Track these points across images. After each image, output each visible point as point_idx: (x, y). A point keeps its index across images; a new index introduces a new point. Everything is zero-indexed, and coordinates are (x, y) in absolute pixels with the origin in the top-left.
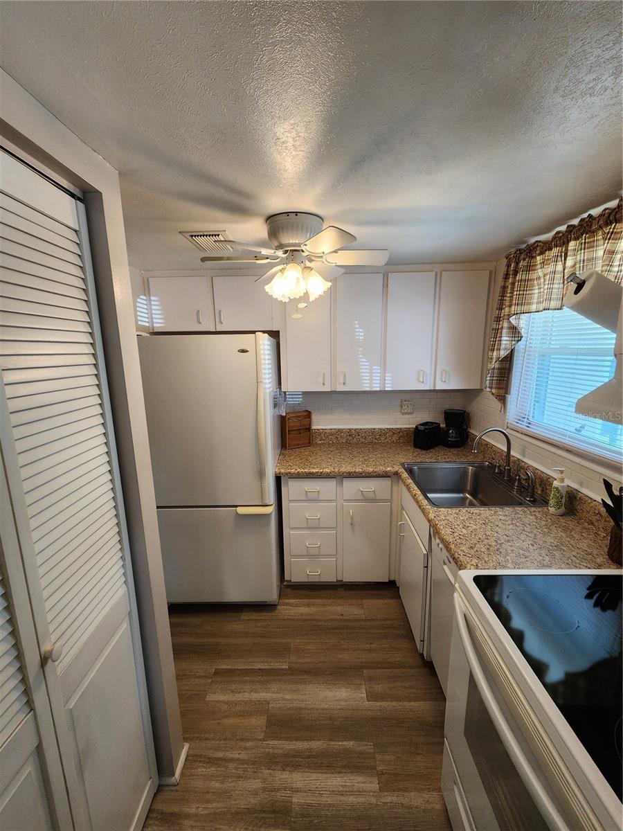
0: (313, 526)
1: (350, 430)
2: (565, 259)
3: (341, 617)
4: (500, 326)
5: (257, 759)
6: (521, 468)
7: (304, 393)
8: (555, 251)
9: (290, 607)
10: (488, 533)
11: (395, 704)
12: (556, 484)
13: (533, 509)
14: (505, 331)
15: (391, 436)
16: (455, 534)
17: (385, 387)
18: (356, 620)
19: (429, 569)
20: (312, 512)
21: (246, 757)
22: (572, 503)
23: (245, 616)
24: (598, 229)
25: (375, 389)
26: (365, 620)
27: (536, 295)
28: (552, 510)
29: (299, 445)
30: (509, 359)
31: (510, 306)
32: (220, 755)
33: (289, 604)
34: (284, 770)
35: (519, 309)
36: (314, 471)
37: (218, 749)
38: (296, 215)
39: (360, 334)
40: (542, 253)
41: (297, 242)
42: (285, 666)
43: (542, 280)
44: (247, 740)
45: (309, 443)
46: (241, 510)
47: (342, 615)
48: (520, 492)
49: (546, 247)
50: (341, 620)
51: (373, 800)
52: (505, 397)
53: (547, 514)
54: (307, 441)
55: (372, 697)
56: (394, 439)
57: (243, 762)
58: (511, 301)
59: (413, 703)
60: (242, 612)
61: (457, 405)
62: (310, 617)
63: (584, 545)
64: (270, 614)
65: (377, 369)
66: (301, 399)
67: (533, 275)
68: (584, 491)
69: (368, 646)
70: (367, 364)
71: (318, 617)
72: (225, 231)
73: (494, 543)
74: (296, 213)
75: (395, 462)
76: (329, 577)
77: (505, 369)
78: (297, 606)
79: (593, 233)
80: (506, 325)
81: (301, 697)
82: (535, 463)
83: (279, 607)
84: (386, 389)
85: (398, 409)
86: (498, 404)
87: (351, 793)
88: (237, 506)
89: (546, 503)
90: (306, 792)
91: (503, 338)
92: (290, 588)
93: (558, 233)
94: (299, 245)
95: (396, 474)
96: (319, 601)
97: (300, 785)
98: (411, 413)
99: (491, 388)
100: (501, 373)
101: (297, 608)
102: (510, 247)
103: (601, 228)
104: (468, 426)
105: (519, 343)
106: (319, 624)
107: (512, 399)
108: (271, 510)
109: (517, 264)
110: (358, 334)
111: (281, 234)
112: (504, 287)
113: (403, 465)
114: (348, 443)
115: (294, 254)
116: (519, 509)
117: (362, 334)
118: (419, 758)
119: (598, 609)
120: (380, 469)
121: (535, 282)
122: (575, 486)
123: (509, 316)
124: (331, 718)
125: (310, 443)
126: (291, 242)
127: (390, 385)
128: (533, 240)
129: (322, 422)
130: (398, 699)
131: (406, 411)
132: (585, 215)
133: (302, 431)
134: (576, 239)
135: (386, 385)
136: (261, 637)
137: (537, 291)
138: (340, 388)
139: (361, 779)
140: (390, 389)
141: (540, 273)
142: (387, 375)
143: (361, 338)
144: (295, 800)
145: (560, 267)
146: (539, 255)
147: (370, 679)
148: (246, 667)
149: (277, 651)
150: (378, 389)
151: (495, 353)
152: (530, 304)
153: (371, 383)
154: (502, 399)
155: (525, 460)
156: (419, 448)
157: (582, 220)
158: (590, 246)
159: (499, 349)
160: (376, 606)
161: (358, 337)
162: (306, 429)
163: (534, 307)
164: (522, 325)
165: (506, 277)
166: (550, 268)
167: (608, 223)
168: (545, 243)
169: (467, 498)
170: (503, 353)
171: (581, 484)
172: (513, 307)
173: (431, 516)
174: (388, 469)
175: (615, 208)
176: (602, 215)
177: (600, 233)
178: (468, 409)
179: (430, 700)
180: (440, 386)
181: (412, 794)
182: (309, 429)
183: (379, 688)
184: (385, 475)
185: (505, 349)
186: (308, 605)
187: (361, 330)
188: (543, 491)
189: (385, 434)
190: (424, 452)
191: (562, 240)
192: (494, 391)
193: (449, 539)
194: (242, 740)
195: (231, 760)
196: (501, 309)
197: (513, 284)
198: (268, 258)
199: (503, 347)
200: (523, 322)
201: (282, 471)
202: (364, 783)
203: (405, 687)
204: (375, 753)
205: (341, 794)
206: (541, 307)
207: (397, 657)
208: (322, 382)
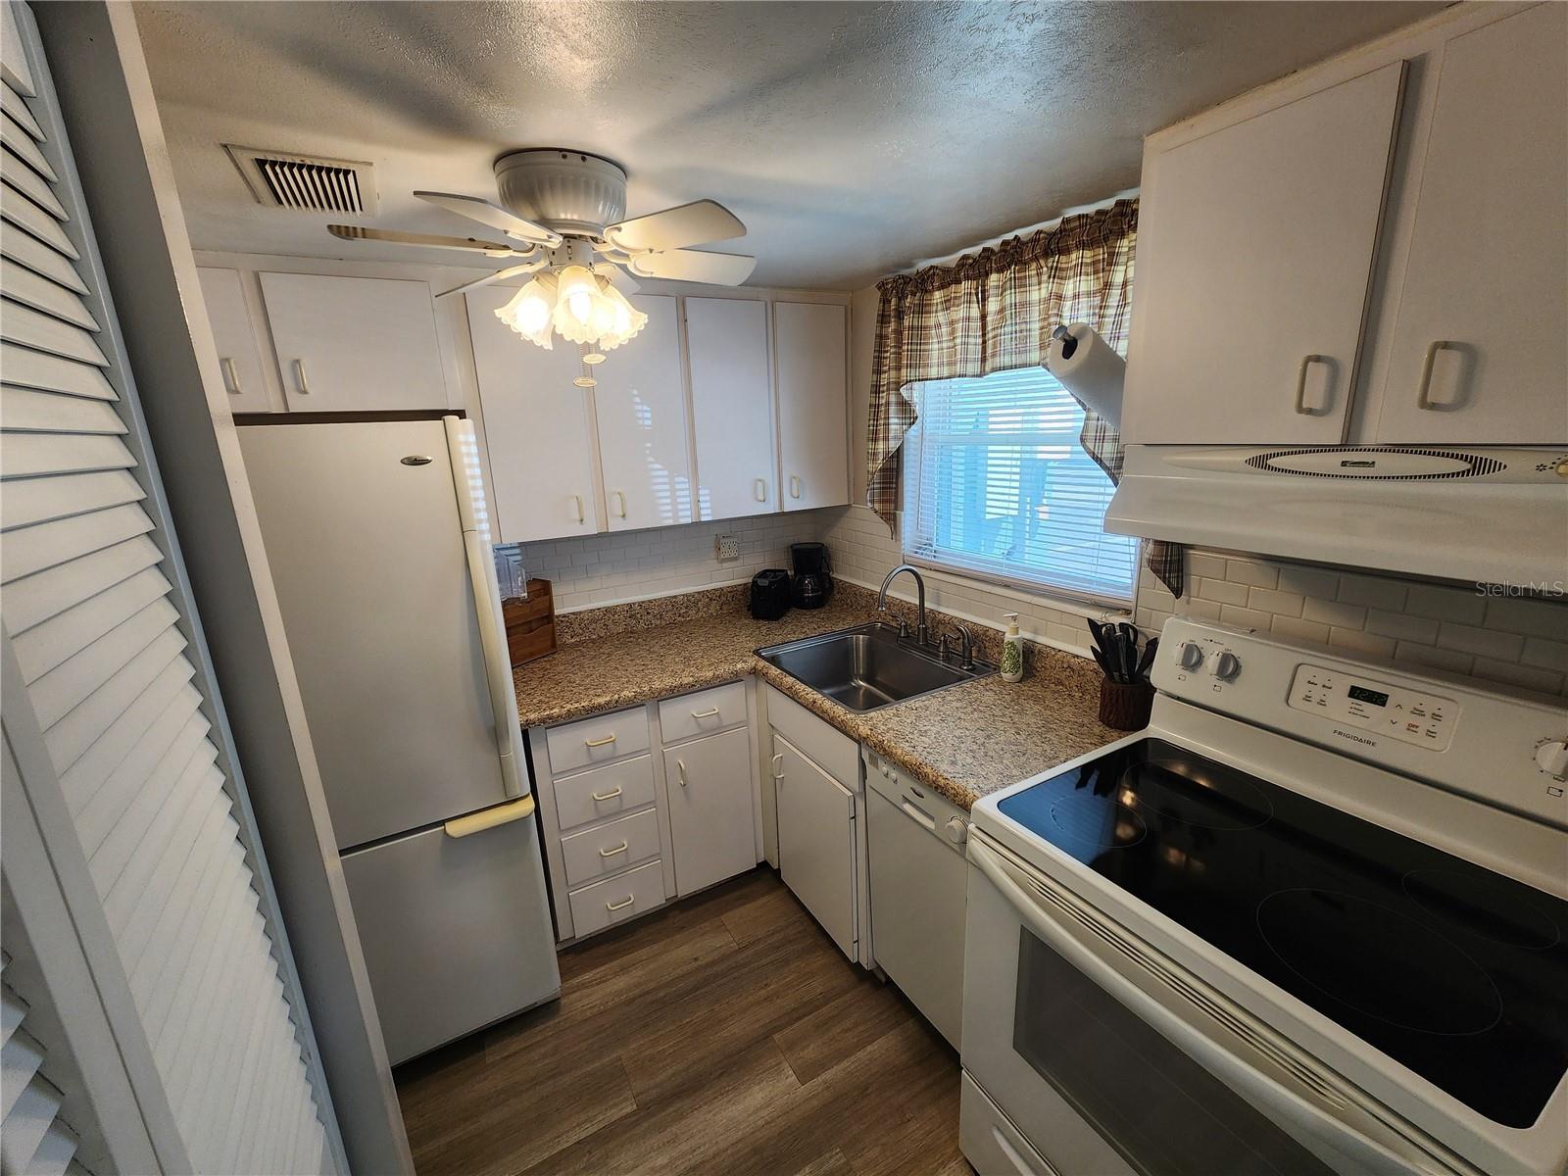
0: (606, 814)
1: (630, 605)
2: (984, 299)
3: (695, 964)
4: (883, 401)
6: (939, 622)
7: (522, 545)
8: (965, 286)
9: (589, 991)
10: (958, 733)
11: (845, 1064)
12: (1009, 637)
13: (983, 682)
14: (893, 408)
15: (708, 606)
16: (920, 749)
17: (699, 515)
18: (723, 958)
19: (861, 819)
20: (606, 785)
22: (1030, 659)
23: (493, 1054)
24: (1032, 260)
25: (681, 521)
26: (740, 950)
27: (935, 354)
28: (1007, 676)
29: (532, 654)
30: (896, 458)
31: (898, 368)
33: (584, 986)
35: (913, 374)
36: (602, 700)
38: (584, 159)
39: (645, 415)
40: (942, 287)
41: (575, 217)
42: (629, 1108)
43: (944, 330)
45: (554, 645)
46: (455, 829)
47: (696, 959)
48: (947, 659)
49: (948, 278)
50: (699, 969)
52: (895, 514)
53: (1001, 683)
54: (549, 643)
55: (805, 1074)
56: (712, 610)
58: (899, 359)
59: (869, 1048)
60: (484, 1049)
61: (805, 536)
62: (637, 992)
63: (1068, 713)
64: (551, 1023)
65: (683, 483)
66: (519, 558)
67: (932, 321)
68: (1042, 640)
69: (763, 992)
70: (666, 473)
71: (652, 985)
72: (371, 164)
73: (975, 747)
74: (584, 155)
75: (741, 649)
76: (654, 899)
77: (891, 469)
78: (602, 981)
79: (1024, 264)
80: (893, 398)
81: (684, 1147)
82: (955, 609)
83: (563, 1001)
84: (703, 519)
85: (713, 555)
86: (884, 528)
88: (442, 823)
89: (997, 669)
91: (892, 421)
92: (578, 953)
93: (965, 257)
94: (598, 228)
95: (754, 672)
96: (643, 953)
98: (735, 559)
99: (872, 502)
100: (884, 477)
101: (603, 985)
102: (886, 270)
103: (1036, 259)
104: (829, 568)
105: (913, 427)
106: (661, 994)
107: (907, 517)
108: (529, 805)
109: (901, 298)
110: (640, 415)
111: (548, 196)
112: (881, 338)
113: (757, 653)
114: (630, 632)
115: (576, 246)
116: (967, 685)
117: (648, 415)
118: (912, 1126)
120: (724, 669)
121: (933, 332)
122: (1028, 635)
123: (898, 385)
124: (755, 1151)
125: (553, 647)
126: (569, 217)
127: (709, 511)
128: (923, 265)
129: (571, 600)
130: (846, 1053)
131: (727, 556)
132: (1010, 236)
133: (534, 625)
134: (1000, 270)
135: (703, 512)
136: (549, 1078)
137: (936, 346)
138: (616, 526)
140: (709, 518)
141: (942, 317)
142: (701, 492)
143: (649, 422)
145: (975, 312)
146: (939, 289)
147: (791, 1046)
148: (546, 1155)
149: (598, 1089)
150: (688, 520)
151: (881, 445)
152: (926, 366)
153: (675, 511)
154: (891, 518)
155: (942, 610)
156: (764, 618)
157: (1005, 243)
158: (1020, 284)
159: (886, 439)
160: (755, 915)
161: (641, 422)
162: (543, 618)
163: (933, 372)
164: (915, 400)
165: (883, 319)
166: (960, 312)
167: (1047, 253)
168: (946, 271)
170: (893, 445)
171: (1036, 632)
172: (904, 371)
173: (864, 730)
174: (739, 666)
175: (1055, 234)
176: (1035, 239)
177: (1034, 265)
178: (827, 540)
179: (891, 1030)
180: (791, 505)
182: (548, 617)
183: (811, 1052)
184: (735, 679)
185: (895, 438)
186: (624, 970)
187: (645, 408)
188: (979, 651)
189: (696, 603)
190: (774, 624)
191: (977, 269)
192: (877, 506)
193: (916, 757)
196: (878, 372)
197: (899, 333)
198: (506, 247)
199: (891, 435)
200: (915, 394)
201: (532, 716)
203: (849, 1030)
204: (847, 1163)
206: (946, 372)
207: (817, 986)
208: (578, 518)
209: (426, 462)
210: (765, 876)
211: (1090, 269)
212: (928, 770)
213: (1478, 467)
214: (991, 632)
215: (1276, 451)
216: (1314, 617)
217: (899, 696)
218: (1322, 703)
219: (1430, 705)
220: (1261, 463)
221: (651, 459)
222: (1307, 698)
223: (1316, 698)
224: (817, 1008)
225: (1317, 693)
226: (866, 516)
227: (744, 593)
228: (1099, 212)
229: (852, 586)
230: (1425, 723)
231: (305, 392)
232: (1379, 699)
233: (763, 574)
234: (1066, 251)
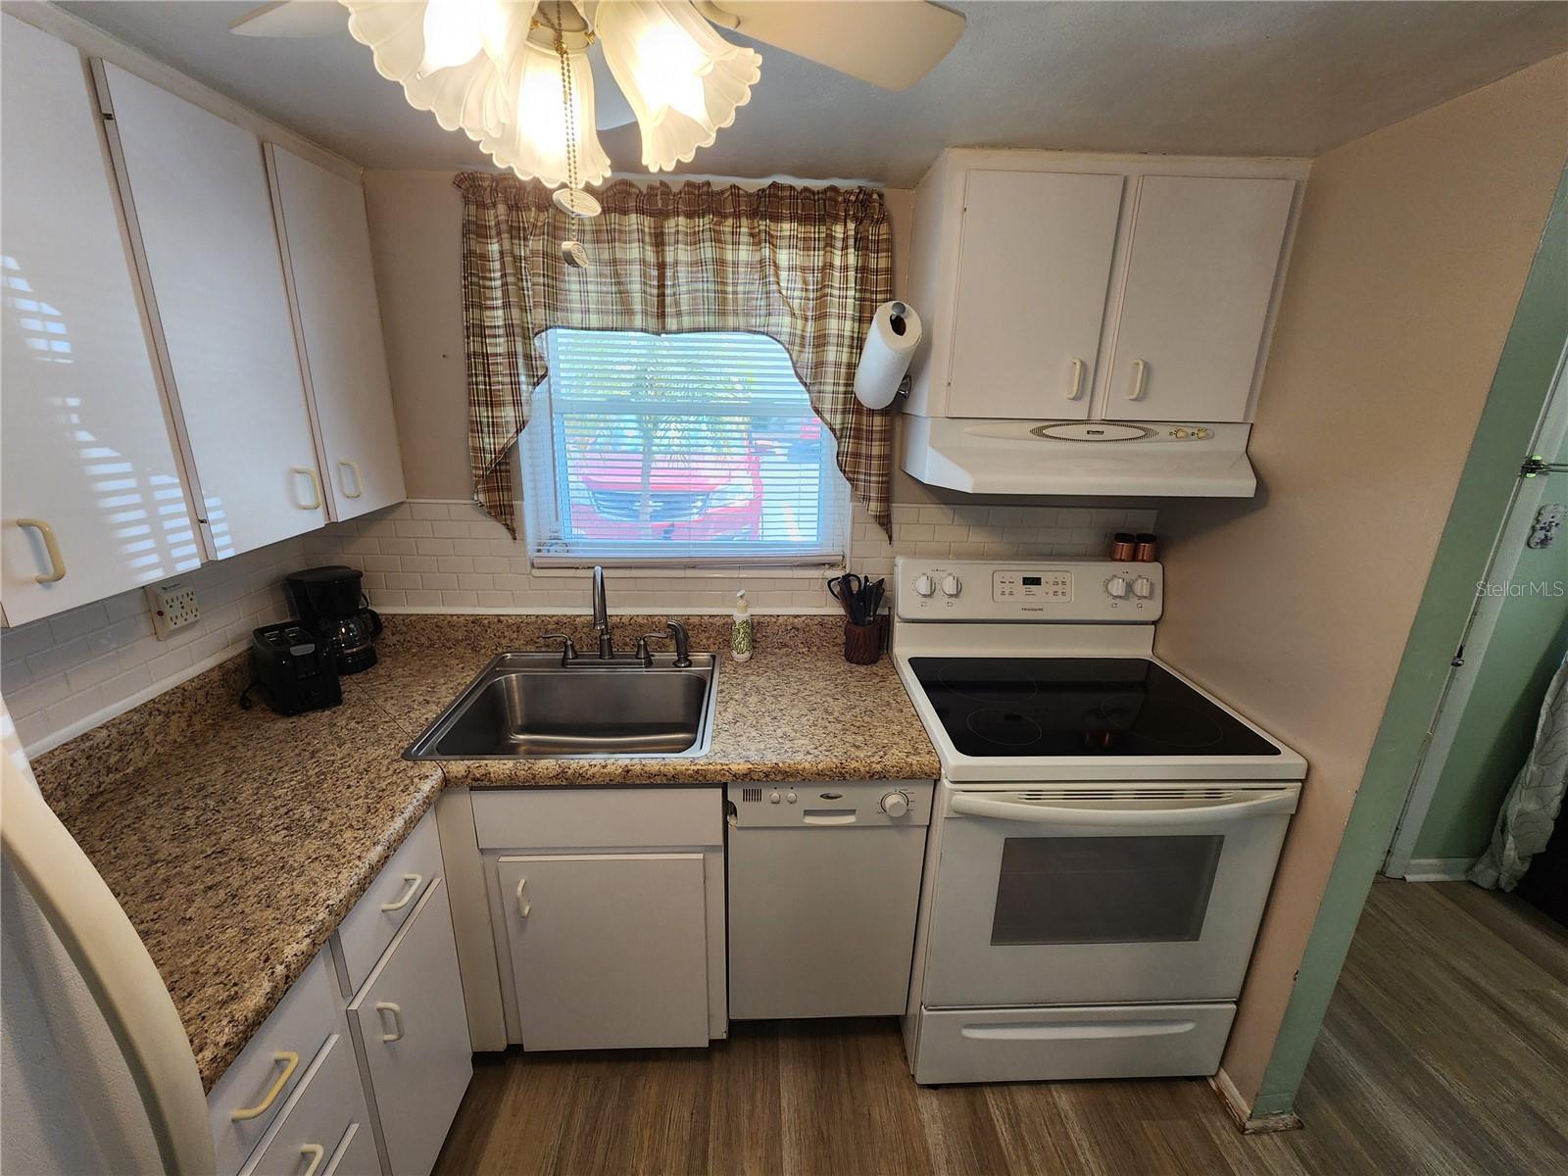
12: (740, 616)
13: (729, 671)
16: (815, 752)
17: (214, 550)
19: (719, 874)
24: (727, 215)
27: (577, 295)
35: (555, 317)
39: (50, 330)
48: (651, 664)
52: (511, 506)
53: (741, 665)
63: (825, 667)
65: (167, 486)
70: (126, 467)
79: (719, 217)
80: (519, 348)
84: (222, 556)
95: (446, 786)
98: (192, 625)
99: (477, 493)
103: (733, 215)
112: (474, 255)
116: (725, 679)
118: (876, 1114)
123: (525, 331)
127: (226, 541)
131: (181, 623)
134: (687, 216)
137: (575, 287)
138: (22, 612)
140: (230, 553)
142: (208, 502)
143: (62, 347)
145: (650, 256)
152: (567, 310)
154: (503, 512)
159: (518, 404)
163: (576, 319)
165: (474, 230)
167: (751, 213)
172: (538, 312)
173: (740, 766)
175: (759, 195)
177: (729, 221)
187: (50, 310)
193: (831, 761)
199: (524, 397)
206: (596, 321)
211: (801, 244)
212: (854, 764)
213: (1148, 434)
214: (693, 620)
215: (1045, 424)
218: (1011, 594)
219: (1060, 577)
220: (1038, 432)
222: (1003, 593)
223: (1007, 592)
225: (1007, 588)
227: (224, 680)
229: (425, 618)
230: (1059, 588)
232: (1036, 581)
234: (777, 218)
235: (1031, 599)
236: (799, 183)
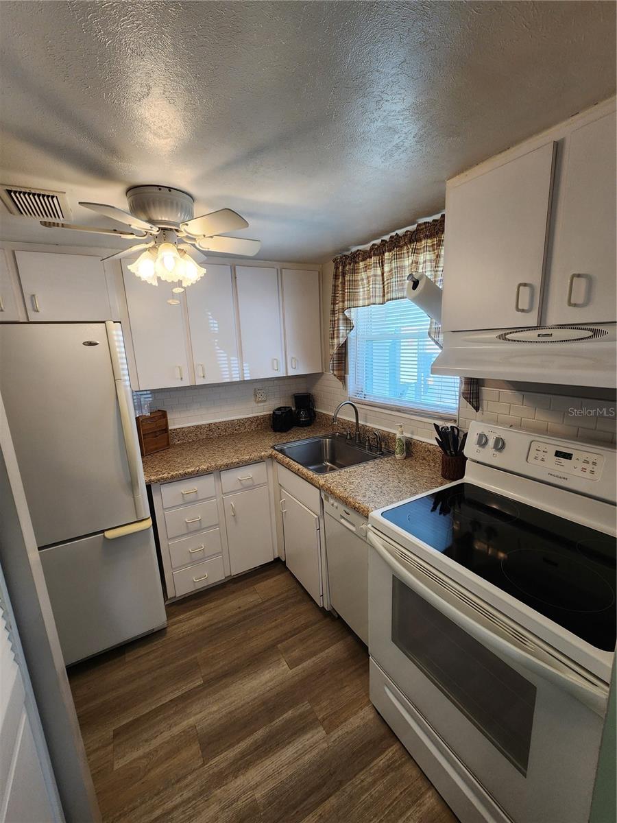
0: (193, 530)
1: (209, 425)
2: (383, 265)
3: (238, 610)
4: (336, 318)
5: (204, 787)
6: (366, 431)
7: (153, 392)
8: (374, 259)
9: (182, 624)
10: (369, 483)
11: (314, 659)
12: (398, 436)
13: (386, 459)
14: (341, 322)
15: (250, 425)
16: (348, 490)
17: (244, 377)
18: (255, 606)
19: (322, 530)
20: (194, 514)
21: (190, 794)
22: (410, 448)
23: (130, 656)
24: (404, 245)
25: (234, 380)
26: (263, 603)
27: (361, 293)
28: (398, 456)
29: (156, 449)
30: (344, 346)
31: (343, 302)
32: (158, 812)
33: (180, 621)
34: (236, 778)
35: (352, 304)
36: (190, 470)
37: (153, 808)
38: (170, 191)
39: (215, 326)
40: (363, 260)
41: (167, 219)
42: (199, 682)
43: (365, 281)
44: (185, 777)
45: (168, 444)
46: (109, 534)
47: (240, 608)
48: (370, 449)
49: (366, 255)
50: (240, 613)
51: (325, 745)
52: (344, 376)
53: (395, 460)
54: (166, 443)
55: (292, 665)
56: (252, 427)
57: (188, 800)
58: (343, 297)
59: (327, 651)
60: (124, 654)
61: (301, 389)
62: (208, 624)
63: (426, 473)
64: (161, 641)
65: (235, 360)
66: (150, 399)
67: (359, 278)
68: (415, 437)
69: (274, 623)
70: (225, 355)
71: (216, 621)
72: (65, 193)
73: (376, 489)
74: (170, 189)
75: (266, 445)
76: (218, 576)
77: (342, 353)
78: (190, 618)
79: (401, 247)
80: (341, 317)
81: (227, 702)
82: (375, 424)
83: (168, 630)
84: (246, 379)
85: (253, 398)
86: (340, 384)
87: (305, 752)
88: (103, 531)
89: (394, 453)
90: (265, 780)
91: (340, 328)
92: (177, 606)
93: (374, 245)
95: (271, 457)
96: (212, 605)
97: (258, 779)
98: (265, 401)
99: (333, 370)
100: (339, 357)
101: (190, 621)
102: (336, 252)
103: (406, 244)
104: (314, 406)
105: (352, 331)
106: (221, 625)
107: (350, 378)
108: (149, 523)
109: (344, 267)
110: (212, 325)
111: (152, 209)
112: (335, 286)
113: (273, 447)
114: (209, 439)
115: (166, 233)
116: (377, 461)
117: (216, 325)
118: (347, 689)
119: (442, 515)
120: (255, 455)
121: (360, 283)
122: (409, 435)
123: (343, 310)
124: (264, 703)
125: (168, 445)
126: (163, 219)
127: (248, 375)
128: (354, 249)
129: (177, 421)
130: (314, 654)
131: (260, 399)
132: (394, 234)
133: (158, 433)
134: (390, 251)
135: (245, 375)
136: (158, 668)
137: (361, 290)
138: (200, 382)
139: (309, 735)
140: (249, 379)
141: (363, 275)
142: (244, 365)
143: (216, 329)
144: (258, 796)
145: (379, 272)
146: (362, 261)
147: (286, 650)
148: (154, 707)
149: (184, 673)
150: (238, 380)
151: (336, 340)
152: (357, 300)
153: (231, 375)
154: (343, 378)
155: (368, 424)
156: (279, 431)
157: (392, 237)
158: (399, 257)
159: (338, 337)
160: (272, 586)
161: (212, 329)
162: (163, 430)
163: (361, 303)
164: (352, 317)
165: (336, 277)
166: (372, 272)
167: (411, 242)
168: (365, 252)
169: (328, 466)
170: (342, 340)
171: (412, 433)
172: (346, 302)
173: (322, 482)
174: (263, 454)
175: (414, 232)
176: (405, 235)
177: (405, 248)
178: (313, 392)
179: (339, 641)
180: (292, 373)
181: (351, 720)
182: (166, 430)
183: (296, 653)
184: (261, 460)
185: (342, 337)
186: (201, 614)
187: (215, 322)
188: (386, 445)
189: (244, 424)
190: (284, 434)
191: (379, 251)
192: (335, 373)
193: (345, 494)
194: (178, 781)
195: (175, 808)
196: (334, 304)
197: (343, 283)
198: (132, 234)
199: (341, 335)
200: (352, 314)
201: (153, 478)
202: (312, 737)
204: (312, 708)
205: (296, 759)
206: (366, 302)
207: (302, 620)
208: (180, 377)
209: (96, 344)
210: (278, 565)
211: (431, 249)
212: (351, 500)
213: (596, 334)
214: (391, 435)
215: (508, 331)
216: (540, 418)
217: (341, 467)
218: (543, 460)
219: (592, 458)
220: (503, 337)
221: (217, 348)
222: (536, 458)
223: (540, 458)
224: (300, 632)
225: (541, 454)
226: (331, 378)
227: (269, 419)
228: (434, 221)
229: (325, 414)
230: (589, 467)
231: (38, 311)
232: (568, 456)
233: (279, 409)
234: (419, 240)
235: (561, 469)
236: (430, 219)
